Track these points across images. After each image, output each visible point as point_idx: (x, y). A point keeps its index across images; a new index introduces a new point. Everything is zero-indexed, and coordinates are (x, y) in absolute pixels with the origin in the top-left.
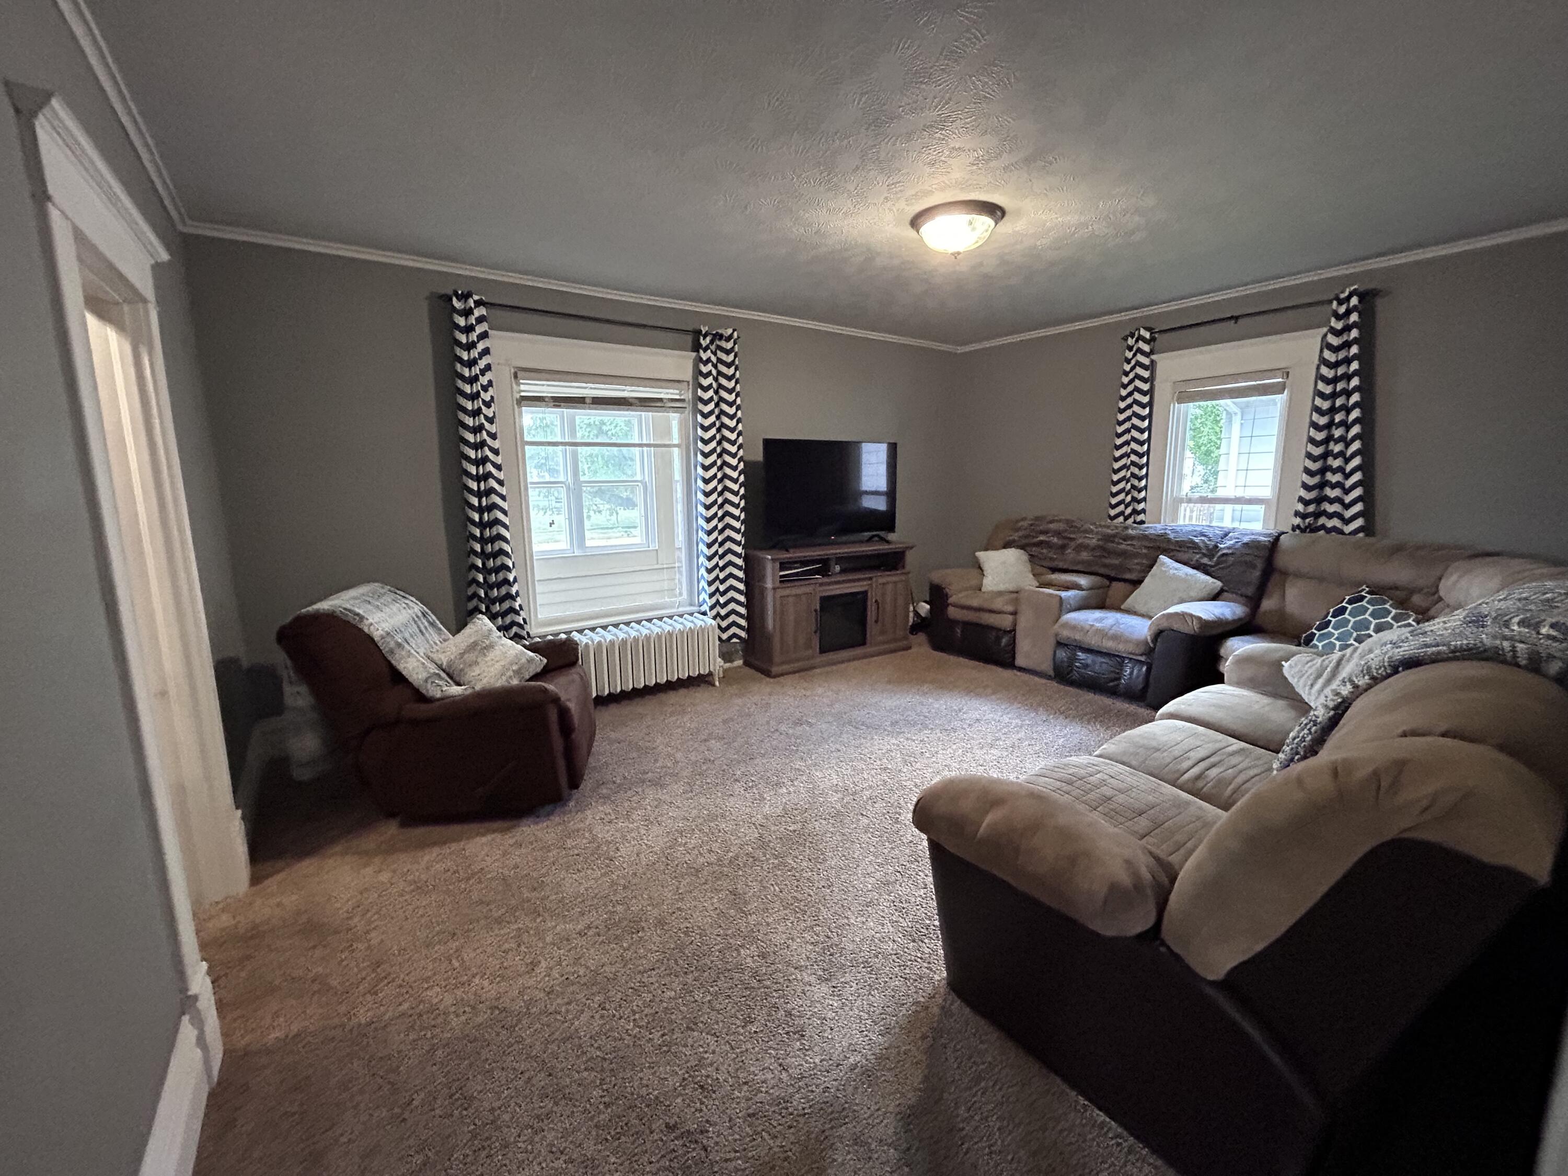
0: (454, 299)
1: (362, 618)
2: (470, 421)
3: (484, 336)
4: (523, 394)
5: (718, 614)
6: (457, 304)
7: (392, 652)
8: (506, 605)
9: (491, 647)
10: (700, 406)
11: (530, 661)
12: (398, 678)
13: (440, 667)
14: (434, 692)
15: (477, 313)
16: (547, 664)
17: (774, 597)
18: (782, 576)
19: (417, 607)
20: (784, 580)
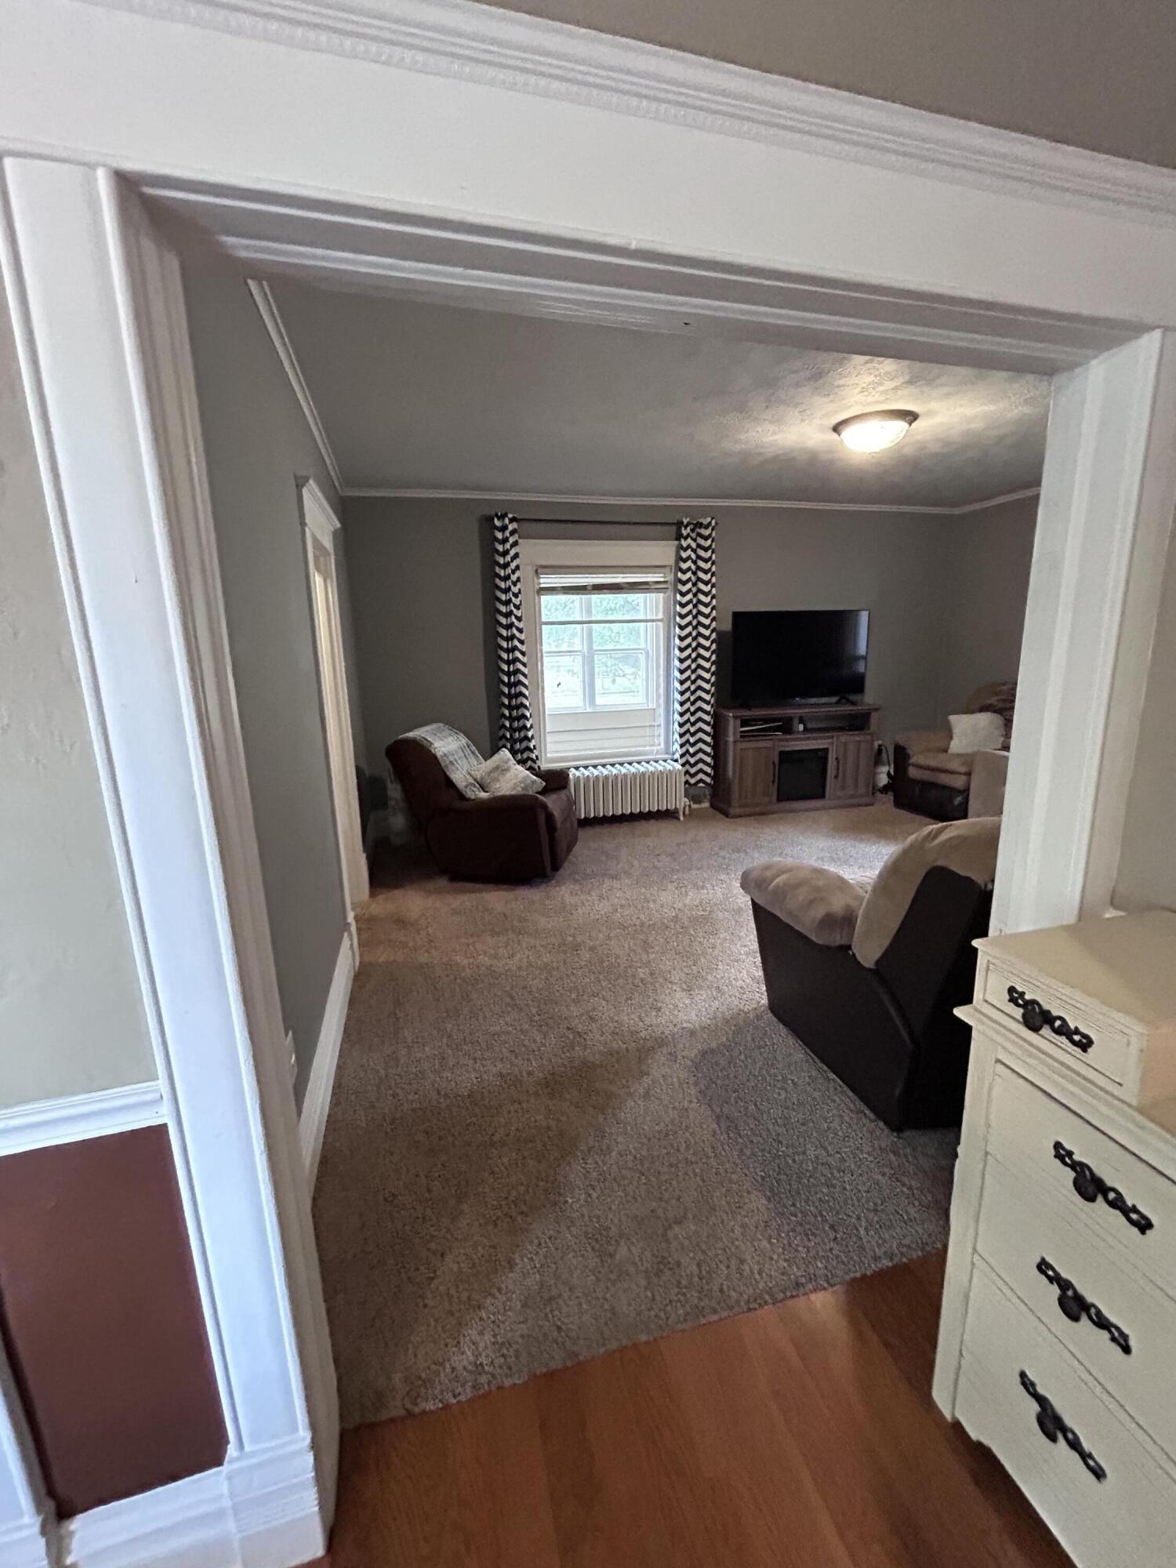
0: (496, 520)
1: (431, 743)
2: (503, 609)
3: (515, 544)
4: (542, 586)
5: (687, 762)
6: (497, 523)
7: (447, 766)
8: (524, 744)
9: (507, 770)
10: (680, 587)
11: (534, 782)
12: (450, 784)
13: (475, 780)
14: (470, 794)
15: (511, 527)
16: (545, 787)
17: (734, 749)
18: (741, 732)
19: (464, 740)
20: (744, 736)
